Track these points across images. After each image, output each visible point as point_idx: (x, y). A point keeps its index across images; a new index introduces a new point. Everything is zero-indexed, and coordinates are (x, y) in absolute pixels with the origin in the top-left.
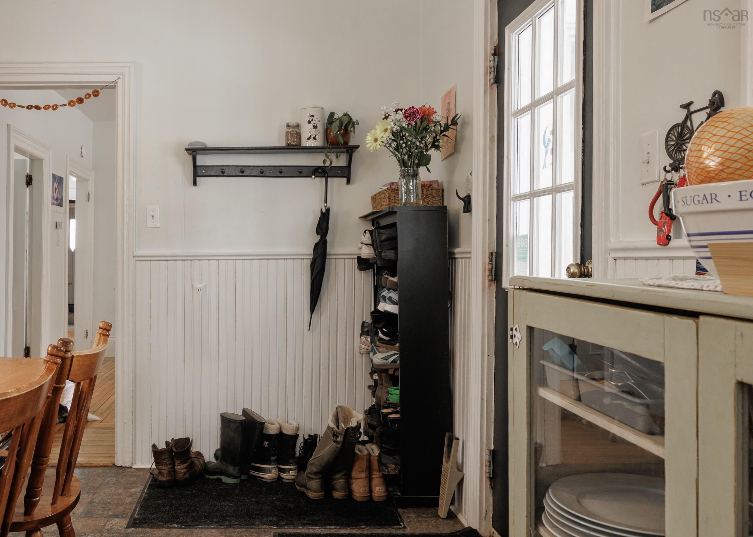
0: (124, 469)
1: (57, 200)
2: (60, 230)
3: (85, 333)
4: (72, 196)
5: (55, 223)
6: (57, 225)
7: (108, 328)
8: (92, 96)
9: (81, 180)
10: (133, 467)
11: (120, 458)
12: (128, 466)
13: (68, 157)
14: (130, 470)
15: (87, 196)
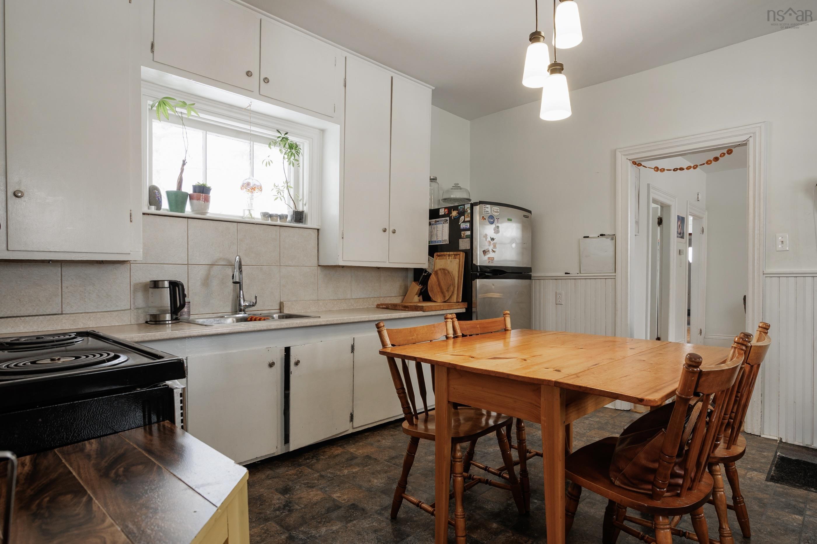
0: (753, 436)
1: (680, 234)
2: (682, 255)
3: (699, 331)
4: (690, 231)
5: (679, 250)
6: (680, 252)
7: (767, 328)
8: (726, 154)
9: (696, 218)
10: (761, 436)
11: (749, 428)
12: (756, 434)
13: (688, 202)
14: (759, 438)
15: (702, 229)
